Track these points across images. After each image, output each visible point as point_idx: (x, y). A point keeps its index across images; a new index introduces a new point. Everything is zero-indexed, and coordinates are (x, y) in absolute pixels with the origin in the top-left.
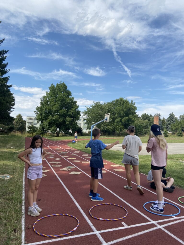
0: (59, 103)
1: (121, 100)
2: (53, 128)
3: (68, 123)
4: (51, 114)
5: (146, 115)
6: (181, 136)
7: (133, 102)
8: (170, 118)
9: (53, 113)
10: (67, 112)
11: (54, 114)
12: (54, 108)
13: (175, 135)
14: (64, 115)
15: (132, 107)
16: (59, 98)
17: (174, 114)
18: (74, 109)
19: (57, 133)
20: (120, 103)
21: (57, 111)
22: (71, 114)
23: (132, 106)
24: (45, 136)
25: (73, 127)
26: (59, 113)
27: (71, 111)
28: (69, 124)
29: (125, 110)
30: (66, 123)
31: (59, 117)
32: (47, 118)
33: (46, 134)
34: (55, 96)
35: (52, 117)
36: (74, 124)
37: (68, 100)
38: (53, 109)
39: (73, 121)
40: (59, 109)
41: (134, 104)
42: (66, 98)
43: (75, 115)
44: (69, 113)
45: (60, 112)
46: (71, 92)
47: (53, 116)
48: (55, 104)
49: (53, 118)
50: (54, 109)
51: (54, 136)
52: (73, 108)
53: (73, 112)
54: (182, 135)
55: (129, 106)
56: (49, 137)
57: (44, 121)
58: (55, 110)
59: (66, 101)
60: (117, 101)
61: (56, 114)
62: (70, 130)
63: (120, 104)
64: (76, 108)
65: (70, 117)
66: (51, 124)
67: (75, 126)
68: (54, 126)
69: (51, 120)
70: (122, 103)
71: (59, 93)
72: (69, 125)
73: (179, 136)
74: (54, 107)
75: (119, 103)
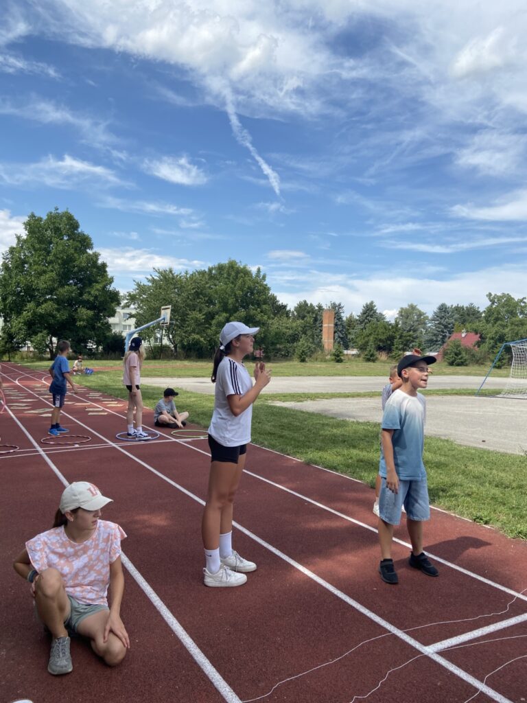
0: (57, 267)
1: (232, 266)
2: (39, 339)
3: (82, 323)
4: (33, 297)
5: (307, 305)
6: (374, 361)
7: (262, 274)
8: (365, 315)
9: (40, 297)
10: (81, 294)
11: (42, 299)
12: (42, 283)
13: (361, 359)
14: (72, 301)
15: (257, 285)
16: (55, 255)
17: (375, 306)
18: (99, 286)
19: (51, 351)
20: (229, 275)
21: (51, 291)
22: (92, 299)
23: (258, 283)
24: (17, 358)
25: (97, 336)
26: (56, 295)
27: (92, 292)
28: (85, 327)
29: (239, 293)
30: (78, 324)
31: (56, 306)
32: (21, 310)
33: (18, 352)
34: (45, 249)
35: (37, 306)
36: (100, 327)
37: (81, 261)
38: (37, 283)
39: (97, 318)
40: (56, 285)
41: (264, 277)
42: (76, 255)
43: (101, 303)
44: (85, 297)
45: (60, 292)
46: (90, 240)
47: (39, 304)
48: (45, 272)
49: (40, 310)
50: (42, 286)
51: (42, 359)
52: (97, 282)
53: (97, 293)
54: (375, 358)
55: (249, 283)
56: (28, 362)
57: (14, 316)
58: (45, 288)
59: (76, 263)
60: (221, 268)
61: (49, 299)
62: (90, 344)
63: (227, 278)
64: (104, 283)
65: (88, 309)
66: (32, 327)
67: (104, 333)
68: (41, 332)
69: (34, 313)
70: (233, 274)
71: (55, 240)
72: (87, 331)
73: (368, 360)
74: (42, 278)
75: (225, 275)
